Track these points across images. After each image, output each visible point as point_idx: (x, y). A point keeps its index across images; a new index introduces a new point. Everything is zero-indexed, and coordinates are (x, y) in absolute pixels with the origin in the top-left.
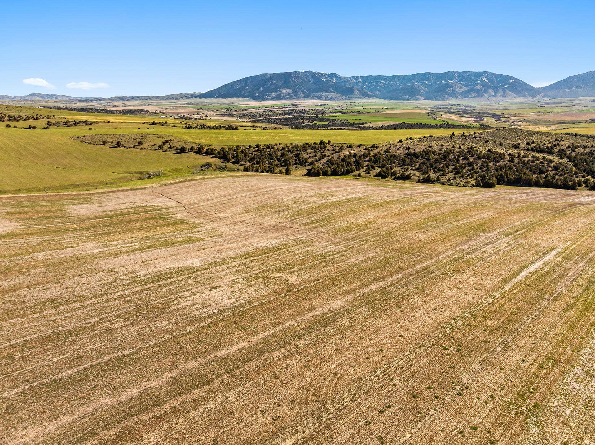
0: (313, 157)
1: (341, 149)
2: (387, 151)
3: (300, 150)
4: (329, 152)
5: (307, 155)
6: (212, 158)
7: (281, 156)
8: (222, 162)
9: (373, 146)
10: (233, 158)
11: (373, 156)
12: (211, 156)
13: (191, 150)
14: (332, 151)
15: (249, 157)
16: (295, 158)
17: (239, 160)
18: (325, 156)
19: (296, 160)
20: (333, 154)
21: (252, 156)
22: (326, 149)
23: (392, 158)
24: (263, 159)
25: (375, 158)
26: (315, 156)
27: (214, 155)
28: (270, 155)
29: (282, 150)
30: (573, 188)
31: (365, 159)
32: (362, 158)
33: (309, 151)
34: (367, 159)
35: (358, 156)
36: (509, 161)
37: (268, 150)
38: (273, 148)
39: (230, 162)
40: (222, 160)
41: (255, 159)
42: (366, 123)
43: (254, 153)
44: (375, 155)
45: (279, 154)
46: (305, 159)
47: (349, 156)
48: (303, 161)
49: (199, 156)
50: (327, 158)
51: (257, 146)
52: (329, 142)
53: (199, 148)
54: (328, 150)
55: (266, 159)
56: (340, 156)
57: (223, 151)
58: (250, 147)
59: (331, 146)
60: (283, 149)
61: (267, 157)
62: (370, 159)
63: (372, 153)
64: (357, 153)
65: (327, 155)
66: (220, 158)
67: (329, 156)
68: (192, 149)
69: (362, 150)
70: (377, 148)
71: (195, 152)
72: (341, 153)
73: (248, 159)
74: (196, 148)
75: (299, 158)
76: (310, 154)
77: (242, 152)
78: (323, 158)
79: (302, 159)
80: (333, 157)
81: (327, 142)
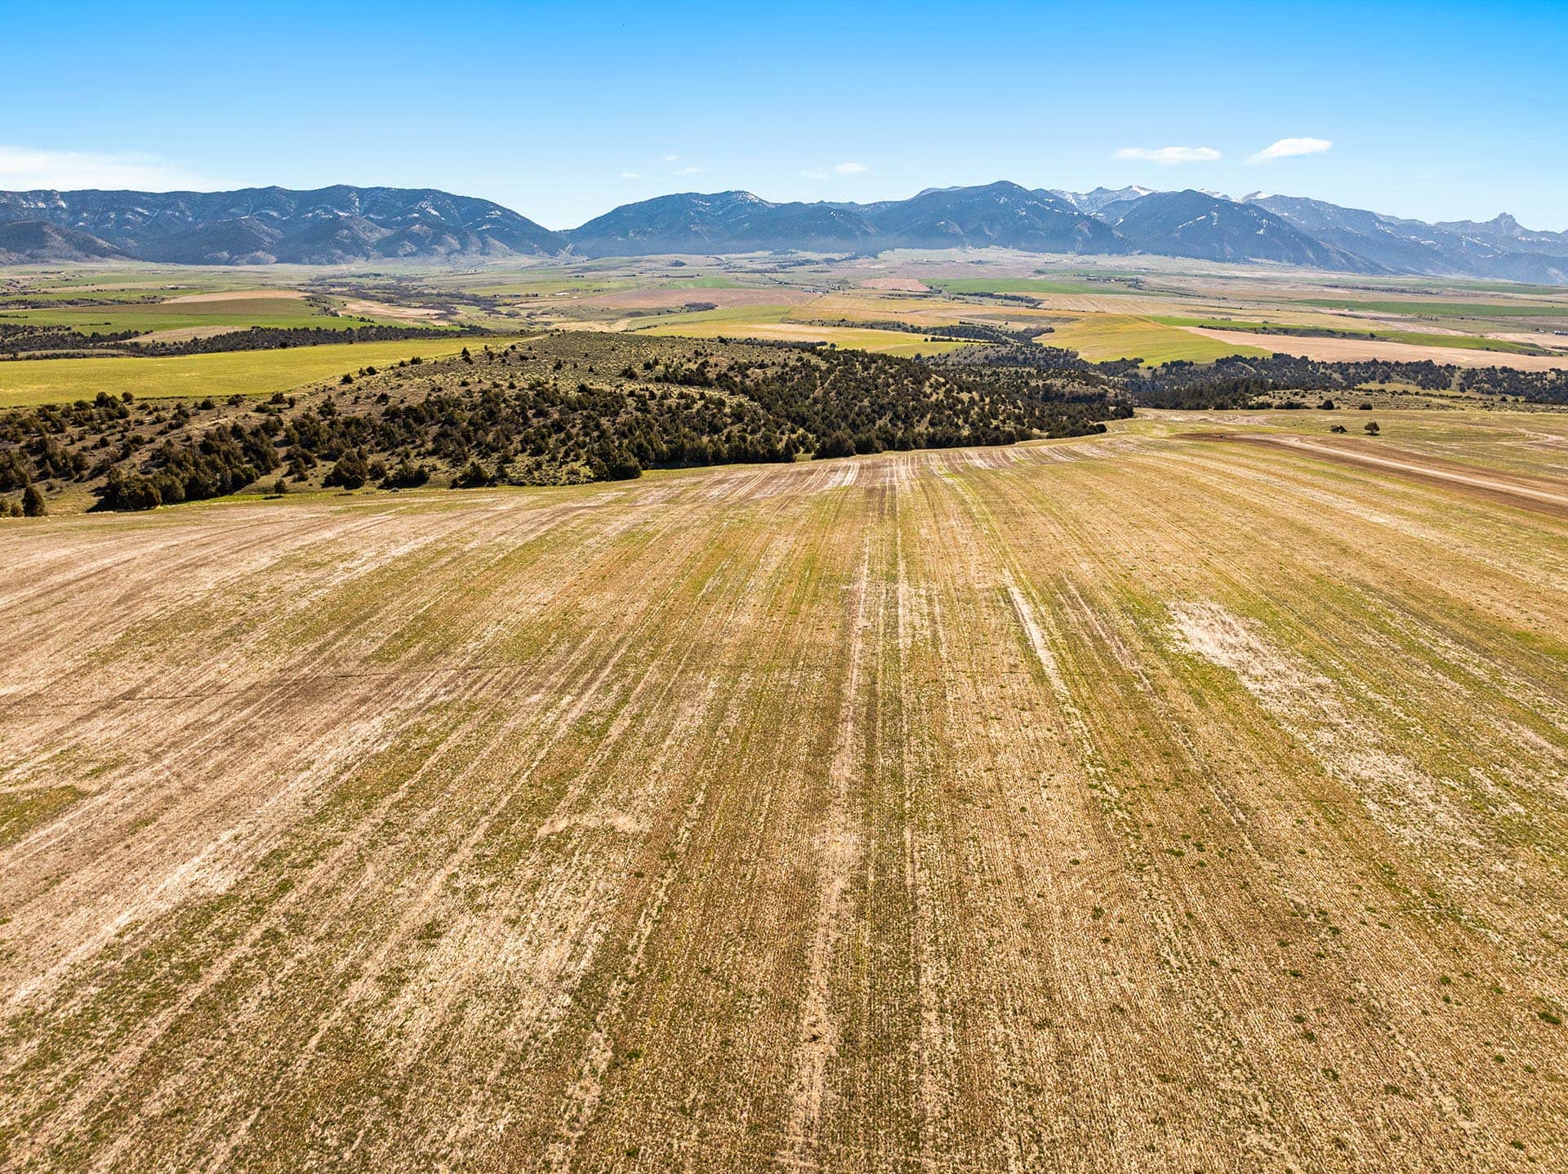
0: (95, 447)
1: (182, 414)
2: (327, 409)
3: (39, 429)
4: (144, 427)
5: (73, 443)
9: (278, 398)
11: (295, 428)
14: (154, 423)
16: (33, 458)
18: (137, 441)
19: (39, 463)
20: (162, 433)
22: (131, 419)
23: (353, 429)
25: (301, 433)
26: (104, 443)
30: (787, 457)
31: (274, 440)
32: (263, 436)
33: (72, 431)
34: (277, 439)
35: (248, 431)
36: (637, 409)
42: (137, 334)
44: (298, 425)
46: (74, 459)
47: (218, 435)
48: (65, 465)
50: (149, 446)
52: (129, 397)
54: (140, 422)
56: (189, 438)
59: (142, 408)
62: (287, 436)
63: (286, 420)
64: (239, 424)
65: (146, 437)
67: (152, 441)
69: (251, 414)
70: (292, 402)
72: (187, 427)
75: (47, 457)
76: (81, 439)
78: (136, 450)
79: (58, 458)
80: (168, 442)
81: (120, 398)
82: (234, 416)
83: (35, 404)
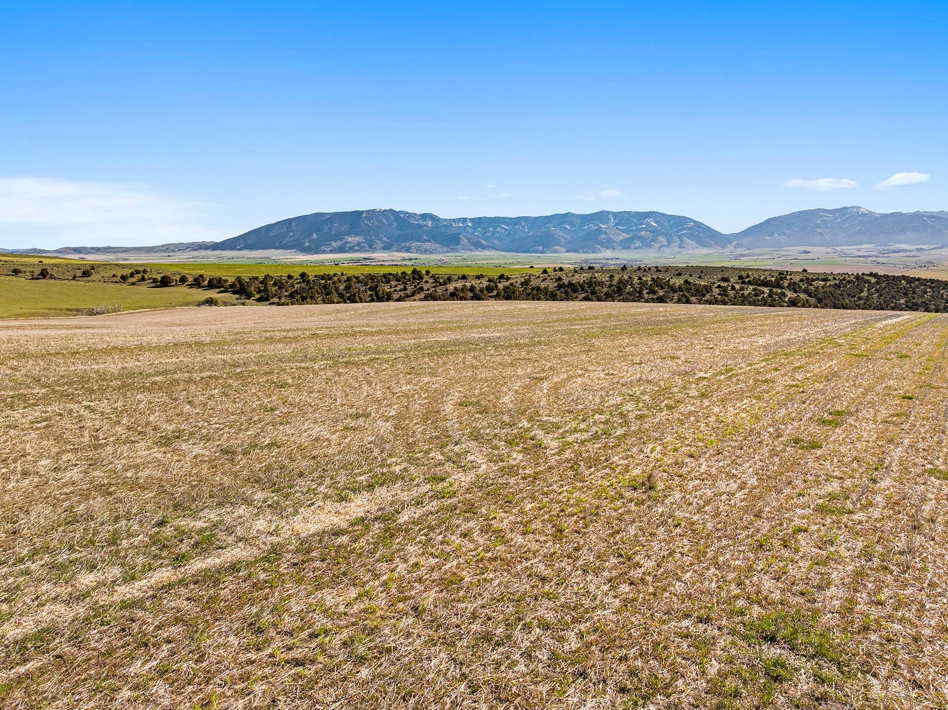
0: (400, 291)
1: (449, 280)
2: (526, 283)
3: (378, 282)
4: (428, 284)
5: (391, 288)
6: (219, 293)
7: (344, 290)
8: (237, 299)
9: (501, 277)
10: (258, 293)
11: (503, 290)
12: (217, 290)
13: (180, 281)
14: (433, 283)
15: (287, 291)
16: (369, 293)
17: (268, 294)
18: (422, 289)
19: (371, 295)
20: (435, 287)
21: (293, 290)
22: (424, 281)
23: (535, 292)
24: (312, 293)
25: (506, 292)
26: (405, 289)
27: (222, 289)
28: (325, 287)
29: (345, 281)
31: (489, 295)
32: (485, 292)
33: (393, 283)
34: (492, 294)
35: (478, 289)
36: (720, 294)
37: (323, 282)
38: (330, 279)
39: (253, 298)
40: (237, 296)
41: (297, 294)
43: (296, 286)
44: (506, 288)
45: (342, 287)
46: (387, 294)
47: (462, 289)
48: (383, 297)
49: (194, 290)
50: (425, 292)
51: (303, 275)
52: (428, 272)
53: (196, 280)
54: (427, 282)
55: (318, 293)
56: (447, 290)
57: (240, 282)
58: (290, 277)
59: (432, 277)
60: (349, 279)
61: (320, 291)
62: (498, 293)
63: (500, 286)
64: (475, 285)
65: (426, 288)
66: (234, 293)
67: (428, 290)
68: (183, 280)
69: (484, 282)
70: (508, 279)
71: (187, 285)
72: (448, 285)
73: (286, 294)
74: (190, 279)
75: (376, 292)
76: (396, 286)
77: (275, 284)
78: (419, 293)
79: (381, 293)
80: (435, 290)
81: (424, 272)
82: (474, 282)
83: (382, 273)
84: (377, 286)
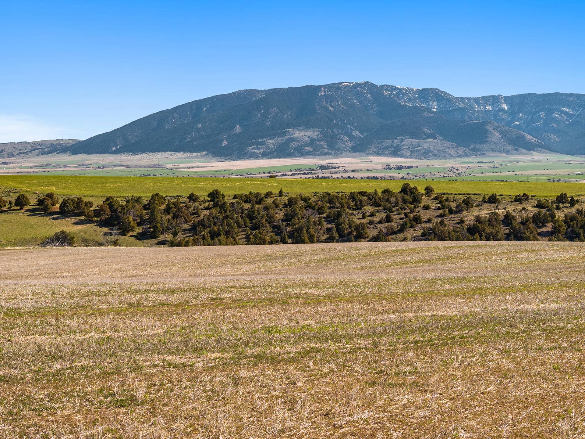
0: (380, 222)
1: (467, 203)
3: (342, 206)
4: (428, 211)
5: (364, 217)
6: (76, 224)
7: (283, 220)
8: (105, 234)
9: (561, 199)
10: (139, 224)
11: (565, 222)
12: (75, 219)
13: (16, 205)
14: (439, 209)
15: (186, 222)
16: (326, 226)
17: (155, 227)
18: (417, 220)
19: (329, 230)
20: (441, 216)
21: (197, 220)
22: (422, 205)
24: (228, 225)
25: (569, 226)
26: (388, 219)
27: (82, 218)
28: (251, 217)
29: (285, 206)
31: (539, 230)
32: (531, 226)
33: (368, 209)
34: (544, 229)
35: (519, 220)
37: (247, 206)
38: (259, 202)
39: (131, 233)
40: (106, 230)
41: (204, 226)
43: (203, 213)
44: (569, 219)
45: (280, 215)
46: (357, 228)
47: (490, 220)
48: (349, 234)
49: (37, 220)
50: (424, 225)
51: (214, 195)
52: (429, 190)
53: (41, 202)
54: (427, 208)
55: (239, 226)
56: (462, 222)
57: (111, 206)
58: (192, 198)
59: (436, 198)
60: (291, 203)
61: (241, 222)
62: (555, 228)
63: (560, 215)
64: (513, 214)
65: (425, 217)
66: (102, 224)
67: (429, 221)
68: (21, 202)
69: (530, 208)
70: (573, 202)
71: (27, 211)
72: (465, 213)
73: (186, 226)
74: (33, 201)
75: (338, 226)
76: (372, 215)
77: (168, 211)
78: (412, 227)
79: (345, 226)
80: (442, 223)
81: (422, 190)
82: (513, 208)
83: (348, 191)
84: (339, 215)
